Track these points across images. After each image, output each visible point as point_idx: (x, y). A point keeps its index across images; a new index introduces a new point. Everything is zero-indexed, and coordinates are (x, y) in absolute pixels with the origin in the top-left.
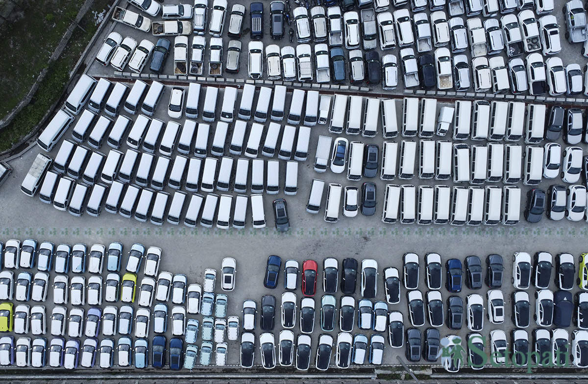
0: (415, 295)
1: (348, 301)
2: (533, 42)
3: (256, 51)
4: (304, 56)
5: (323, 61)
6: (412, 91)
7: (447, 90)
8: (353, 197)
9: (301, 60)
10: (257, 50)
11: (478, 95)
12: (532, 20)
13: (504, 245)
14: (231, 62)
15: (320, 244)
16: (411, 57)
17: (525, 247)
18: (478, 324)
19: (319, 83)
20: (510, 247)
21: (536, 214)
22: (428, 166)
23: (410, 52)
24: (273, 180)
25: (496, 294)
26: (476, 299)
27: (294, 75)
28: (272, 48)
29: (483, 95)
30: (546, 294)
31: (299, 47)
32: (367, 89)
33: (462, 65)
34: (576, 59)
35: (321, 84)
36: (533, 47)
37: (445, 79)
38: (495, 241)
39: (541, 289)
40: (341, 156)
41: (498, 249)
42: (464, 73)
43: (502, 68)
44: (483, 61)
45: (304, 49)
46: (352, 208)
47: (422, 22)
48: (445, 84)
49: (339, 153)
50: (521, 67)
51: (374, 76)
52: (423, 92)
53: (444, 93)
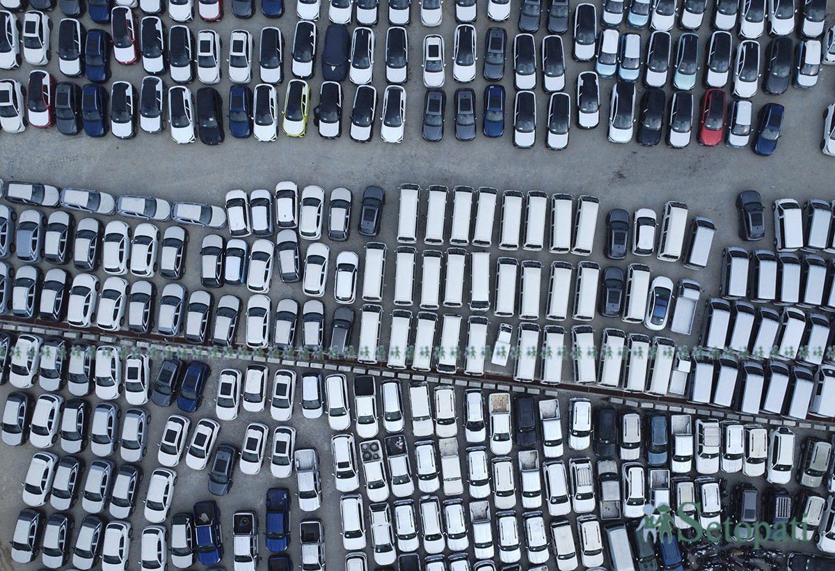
0: (555, 83)
1: (656, 79)
2: (370, 453)
3: (782, 469)
4: (710, 456)
5: (684, 446)
6: (548, 393)
7: (496, 391)
8: (646, 238)
9: (716, 451)
10: (780, 470)
11: (451, 382)
12: (372, 487)
13: (415, 156)
14: (824, 455)
15: (689, 171)
16: (550, 444)
17: (384, 150)
18: (466, 34)
19: (686, 414)
20: (407, 151)
21: (372, 198)
22: (533, 277)
23: (550, 452)
24: (768, 270)
25: (434, 80)
26: (465, 73)
27: (730, 428)
28: (755, 471)
29: (443, 381)
30: (360, 76)
31: (715, 470)
32: (614, 400)
33: (475, 427)
34: (304, 425)
35: (682, 413)
36: (370, 446)
37: (498, 407)
38: (429, 162)
39: (368, 84)
40: (661, 301)
41: (424, 150)
42: (475, 415)
43: (418, 419)
44: (442, 430)
45: (707, 466)
46: (647, 221)
47: (531, 495)
48: (500, 399)
49: (664, 306)
50: (389, 418)
51: (608, 419)
52: (530, 391)
53: (500, 387)
